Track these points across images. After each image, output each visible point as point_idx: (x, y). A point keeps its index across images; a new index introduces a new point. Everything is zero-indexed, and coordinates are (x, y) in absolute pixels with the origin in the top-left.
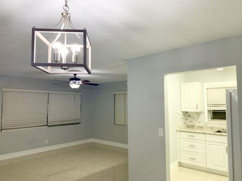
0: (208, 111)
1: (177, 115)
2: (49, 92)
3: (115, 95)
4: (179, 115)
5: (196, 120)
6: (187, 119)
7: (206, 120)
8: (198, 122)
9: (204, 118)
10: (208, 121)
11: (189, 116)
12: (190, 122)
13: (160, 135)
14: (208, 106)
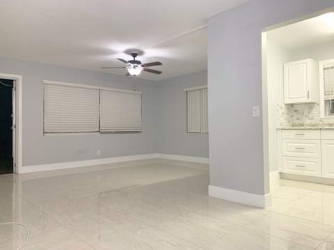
0: (326, 101)
1: (278, 108)
2: (101, 88)
3: (187, 92)
4: (281, 108)
5: (306, 116)
6: (292, 116)
7: (322, 115)
8: (310, 119)
9: (319, 113)
10: (325, 115)
11: (296, 111)
12: (298, 119)
13: (254, 115)
14: (325, 95)
